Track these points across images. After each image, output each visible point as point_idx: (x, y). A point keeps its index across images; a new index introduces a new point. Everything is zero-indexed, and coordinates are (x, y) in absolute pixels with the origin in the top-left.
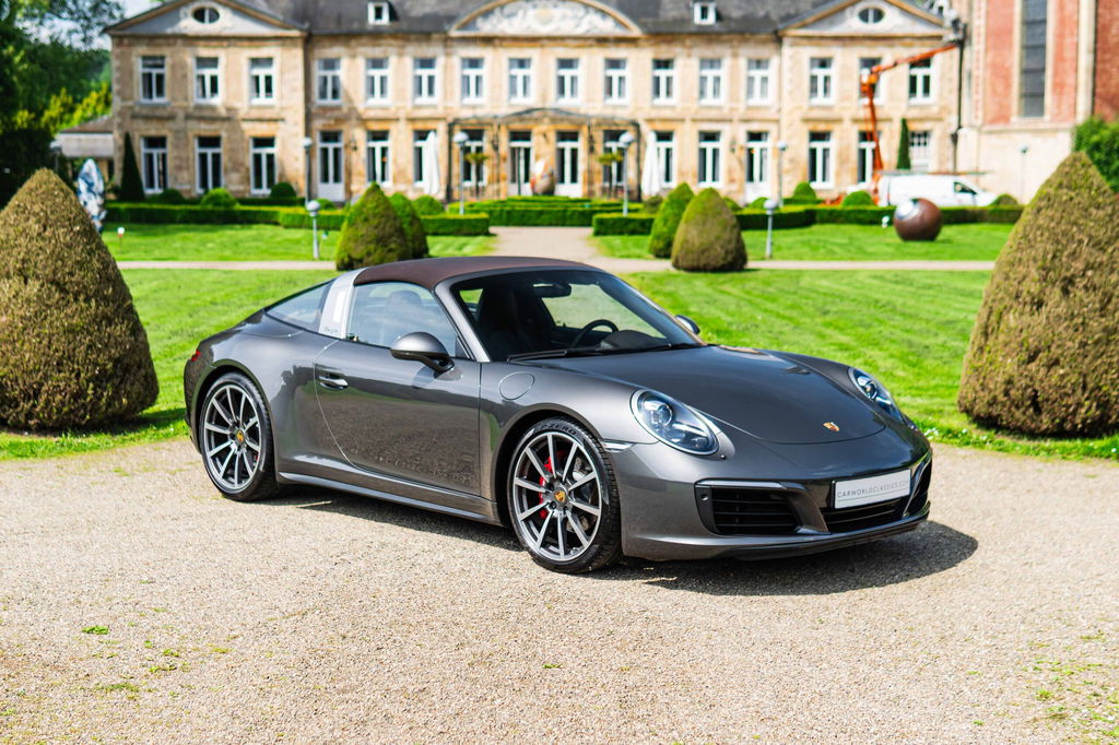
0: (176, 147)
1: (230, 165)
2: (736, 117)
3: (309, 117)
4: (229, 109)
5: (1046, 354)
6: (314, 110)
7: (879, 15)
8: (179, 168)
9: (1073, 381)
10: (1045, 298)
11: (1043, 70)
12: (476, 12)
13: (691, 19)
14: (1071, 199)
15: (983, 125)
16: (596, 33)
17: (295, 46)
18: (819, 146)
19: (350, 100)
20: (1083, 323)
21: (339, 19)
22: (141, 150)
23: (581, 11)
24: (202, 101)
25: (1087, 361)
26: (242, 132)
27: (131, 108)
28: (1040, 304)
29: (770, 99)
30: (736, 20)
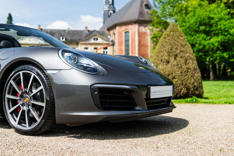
5: (171, 75)
7: (97, 39)
9: (179, 82)
10: (170, 60)
14: (174, 35)
20: (181, 67)
25: (183, 77)
28: (168, 62)
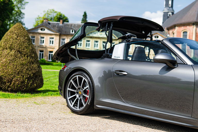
1: (45, 56)
4: (45, 46)
7: (158, 37)
12: (89, 32)
17: (58, 36)
23: (107, 33)
24: (41, 44)
26: (47, 50)
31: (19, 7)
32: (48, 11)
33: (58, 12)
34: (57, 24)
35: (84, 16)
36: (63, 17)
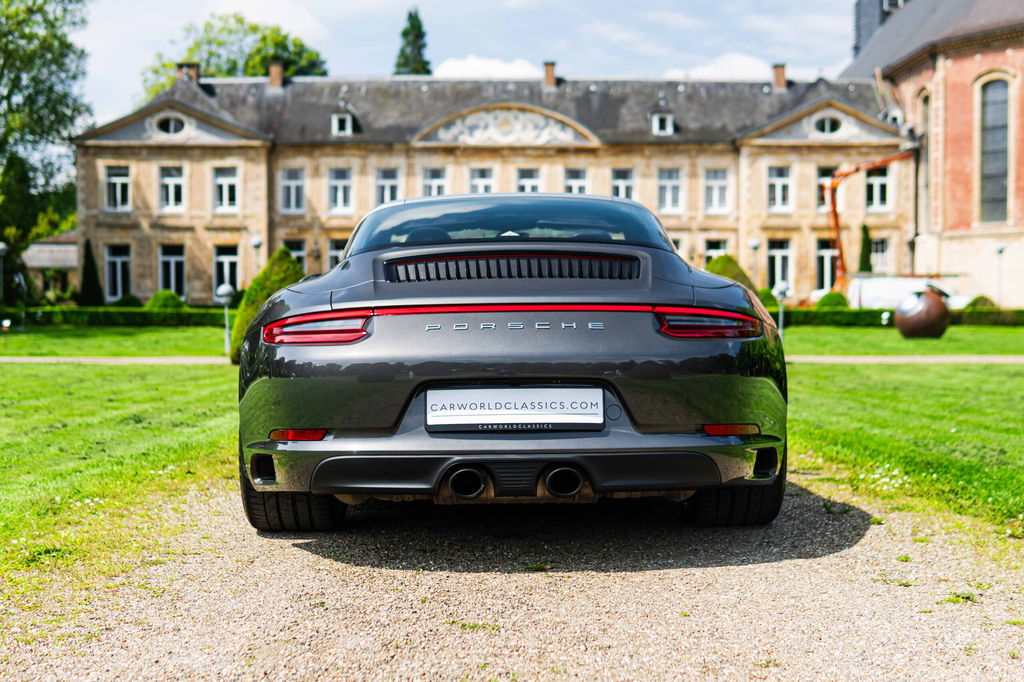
0: (139, 255)
1: (192, 273)
2: (695, 225)
3: (272, 226)
4: (192, 218)
6: (277, 219)
7: (835, 125)
8: (142, 276)
11: (1005, 175)
12: (438, 122)
13: (649, 129)
15: (944, 230)
16: (556, 144)
17: (258, 156)
18: (778, 254)
19: (313, 209)
21: (303, 130)
22: (104, 259)
23: (541, 121)
24: (165, 210)
26: (205, 240)
27: (95, 217)
29: (728, 209)
30: (694, 132)
31: (56, 19)
32: (209, 27)
33: (266, 28)
34: (253, 91)
35: (411, 38)
36: (298, 50)
